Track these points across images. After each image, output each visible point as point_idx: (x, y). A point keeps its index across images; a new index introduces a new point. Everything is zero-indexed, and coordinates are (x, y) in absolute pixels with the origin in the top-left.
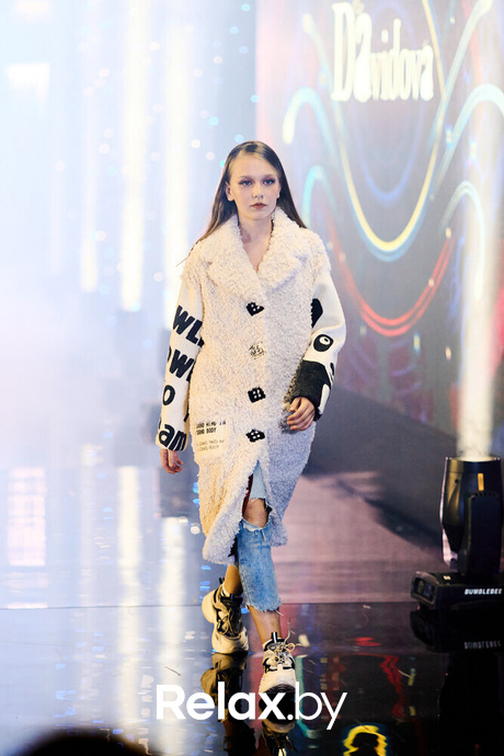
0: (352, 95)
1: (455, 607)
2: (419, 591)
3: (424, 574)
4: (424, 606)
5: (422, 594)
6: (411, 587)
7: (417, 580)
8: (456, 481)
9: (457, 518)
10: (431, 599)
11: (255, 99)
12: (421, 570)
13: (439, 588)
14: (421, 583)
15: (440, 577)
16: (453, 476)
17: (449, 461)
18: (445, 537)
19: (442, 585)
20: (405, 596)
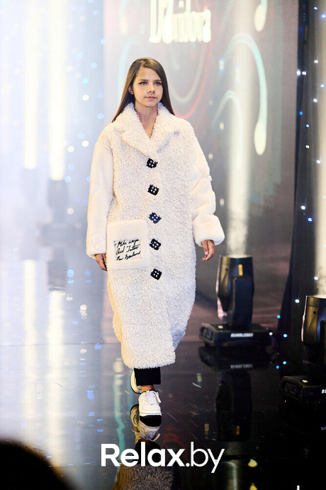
0: (162, 40)
1: (225, 345)
2: (204, 334)
3: (207, 325)
4: (207, 345)
5: (206, 337)
6: (199, 333)
7: (203, 329)
8: (226, 270)
9: (226, 291)
10: (211, 339)
11: (104, 42)
12: (205, 322)
13: (216, 333)
14: (205, 331)
15: (216, 326)
16: (224, 267)
17: (222, 258)
18: (219, 303)
19: (218, 332)
20: (195, 338)
